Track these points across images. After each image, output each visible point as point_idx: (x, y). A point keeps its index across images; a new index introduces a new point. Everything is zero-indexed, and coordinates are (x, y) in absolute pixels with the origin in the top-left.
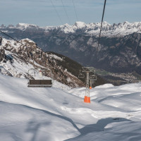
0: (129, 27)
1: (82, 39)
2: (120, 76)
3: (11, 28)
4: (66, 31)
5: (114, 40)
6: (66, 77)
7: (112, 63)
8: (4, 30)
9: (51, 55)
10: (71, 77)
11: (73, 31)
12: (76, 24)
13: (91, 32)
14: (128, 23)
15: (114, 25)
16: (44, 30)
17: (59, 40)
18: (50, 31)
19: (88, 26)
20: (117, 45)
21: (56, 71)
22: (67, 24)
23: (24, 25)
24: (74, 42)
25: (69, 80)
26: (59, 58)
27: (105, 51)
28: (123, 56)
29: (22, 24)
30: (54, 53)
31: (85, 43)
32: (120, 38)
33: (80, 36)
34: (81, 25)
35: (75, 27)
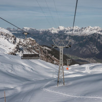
0: (91, 30)
1: (62, 37)
2: (86, 60)
3: (19, 30)
4: (53, 32)
5: (82, 37)
6: (53, 61)
7: (81, 52)
8: (15, 31)
9: (44, 47)
10: (56, 60)
11: (57, 32)
12: (59, 28)
13: (68, 33)
15: (82, 28)
16: (39, 31)
17: (48, 38)
18: (43, 32)
19: (66, 29)
20: (84, 40)
21: (48, 57)
22: (53, 28)
23: (27, 28)
25: (55, 62)
26: (49, 49)
27: (77, 44)
28: (87, 47)
29: (25, 28)
30: (46, 46)
32: (86, 36)
33: (61, 35)
34: (62, 28)
35: (58, 29)
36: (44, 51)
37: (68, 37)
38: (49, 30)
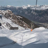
0: (46, 7)
1: (29, 11)
2: (43, 24)
4: (24, 8)
5: (41, 11)
7: (40, 19)
11: (26, 8)
12: (27, 6)
13: (33, 8)
14: (46, 5)
15: (41, 6)
16: (16, 8)
17: (21, 11)
18: (18, 8)
19: (32, 6)
20: (42, 13)
21: (20, 22)
22: (24, 6)
23: (9, 6)
24: (26, 12)
25: (24, 25)
26: (21, 17)
27: (38, 15)
28: (44, 17)
30: (19, 16)
31: (30, 12)
32: (43, 11)
33: (29, 10)
34: (29, 6)
35: (27, 7)
36: (17, 19)
37: (32, 11)
38: (21, 7)
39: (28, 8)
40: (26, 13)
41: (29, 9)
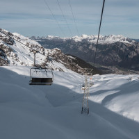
4: (76, 40)
6: (77, 69)
9: (69, 56)
10: (80, 69)
14: (114, 36)
18: (67, 40)
19: (90, 37)
20: (107, 49)
21: (72, 66)
23: (51, 37)
28: (110, 56)
29: (49, 36)
39: (83, 40)
40: (80, 48)
41: (85, 43)
